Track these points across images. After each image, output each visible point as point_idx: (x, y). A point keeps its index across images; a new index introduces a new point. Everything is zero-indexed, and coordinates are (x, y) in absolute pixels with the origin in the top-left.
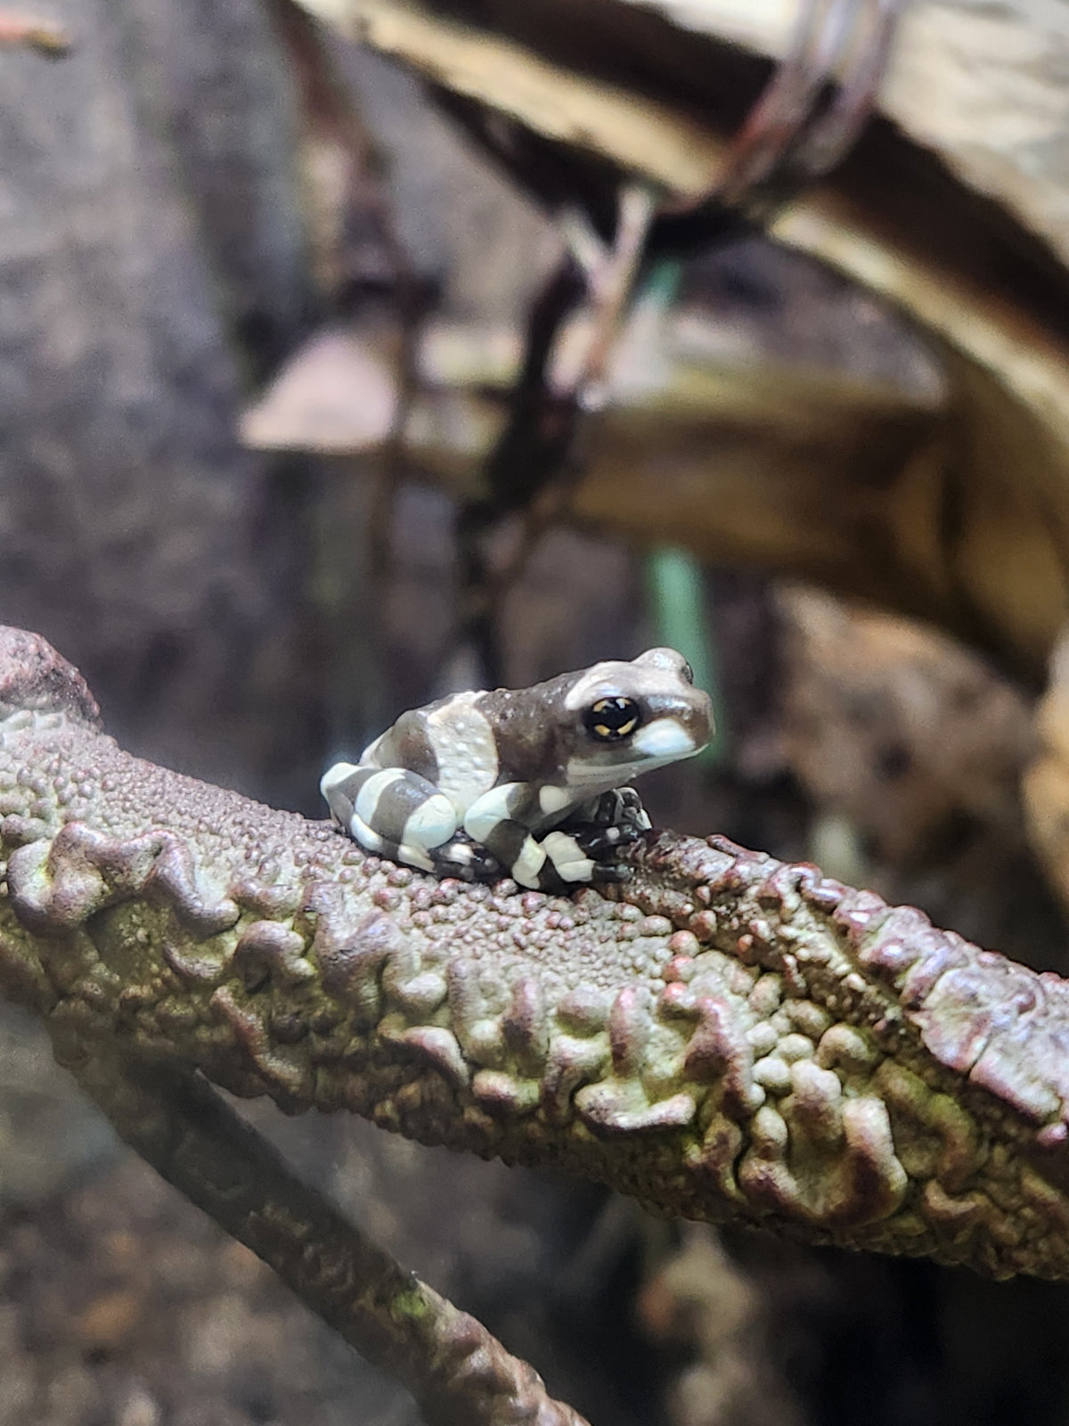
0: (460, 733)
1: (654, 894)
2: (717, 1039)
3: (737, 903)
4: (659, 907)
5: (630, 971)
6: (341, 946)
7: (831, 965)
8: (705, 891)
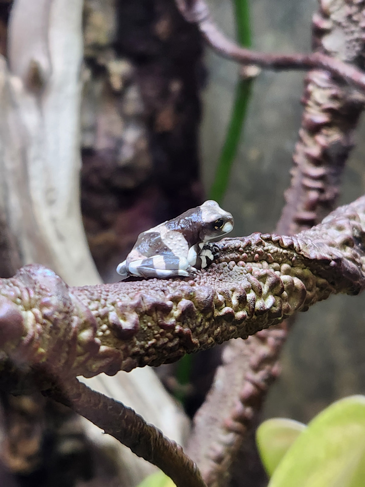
0: (172, 239)
1: (227, 257)
2: (276, 277)
3: (251, 248)
4: (230, 259)
5: (241, 275)
6: (206, 296)
7: (278, 251)
8: (241, 249)
